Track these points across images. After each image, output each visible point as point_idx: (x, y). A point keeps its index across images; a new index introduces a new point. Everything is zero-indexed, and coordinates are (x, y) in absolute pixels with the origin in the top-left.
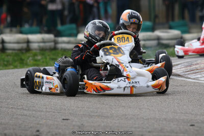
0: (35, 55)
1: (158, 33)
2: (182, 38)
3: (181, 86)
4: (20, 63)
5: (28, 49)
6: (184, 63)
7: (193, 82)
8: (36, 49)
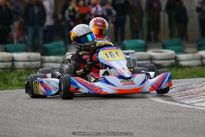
0: (21, 75)
1: (150, 53)
2: (176, 58)
3: (175, 111)
4: (4, 83)
5: (13, 69)
6: (178, 86)
7: (187, 108)
8: (21, 69)
